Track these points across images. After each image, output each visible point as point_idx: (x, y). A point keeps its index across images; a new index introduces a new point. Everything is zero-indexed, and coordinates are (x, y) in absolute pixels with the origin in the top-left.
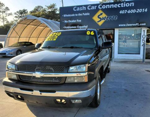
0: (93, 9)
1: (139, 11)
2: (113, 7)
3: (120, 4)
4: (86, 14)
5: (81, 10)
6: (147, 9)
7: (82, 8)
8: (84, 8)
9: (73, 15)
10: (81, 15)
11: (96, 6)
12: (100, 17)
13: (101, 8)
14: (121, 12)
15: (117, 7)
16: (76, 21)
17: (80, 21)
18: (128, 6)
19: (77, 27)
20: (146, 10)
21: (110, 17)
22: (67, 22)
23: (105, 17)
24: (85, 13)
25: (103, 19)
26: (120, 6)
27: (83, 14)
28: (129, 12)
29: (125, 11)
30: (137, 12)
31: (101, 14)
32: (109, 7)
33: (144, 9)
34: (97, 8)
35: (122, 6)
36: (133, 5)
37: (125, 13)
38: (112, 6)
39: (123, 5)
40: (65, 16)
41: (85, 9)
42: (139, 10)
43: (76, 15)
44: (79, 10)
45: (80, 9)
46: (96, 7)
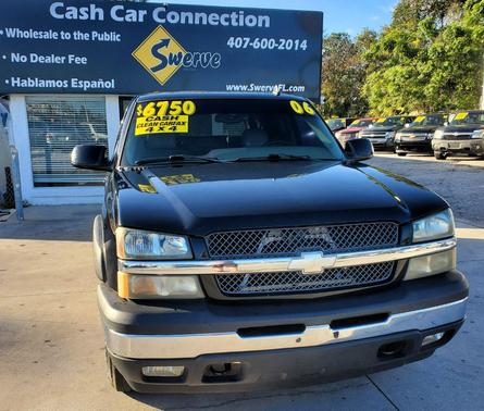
0: (135, 20)
1: (286, 44)
2: (205, 22)
3: (227, 16)
4: (106, 37)
5: (86, 17)
6: (305, 42)
7: (89, 13)
8: (97, 14)
9: (51, 35)
10: (86, 37)
11: (145, 12)
12: (159, 51)
13: (163, 21)
14: (231, 43)
15: (217, 23)
16: (66, 60)
17: (84, 60)
18: (254, 24)
19: (69, 84)
20: (304, 46)
21: (197, 57)
22: (24, 59)
23: (180, 54)
24: (101, 32)
25: (173, 60)
26: (226, 20)
27: (95, 34)
28: (256, 45)
29: (244, 42)
30: (281, 47)
31: (165, 43)
32: (191, 22)
33: (297, 42)
34: (148, 17)
35: (234, 23)
36: (267, 25)
37: (245, 46)
38: (201, 19)
39: (237, 20)
40: (11, 33)
41: (101, 18)
42: (283, 41)
43: (66, 36)
44: (75, 17)
45: (79, 14)
46: (142, 13)
